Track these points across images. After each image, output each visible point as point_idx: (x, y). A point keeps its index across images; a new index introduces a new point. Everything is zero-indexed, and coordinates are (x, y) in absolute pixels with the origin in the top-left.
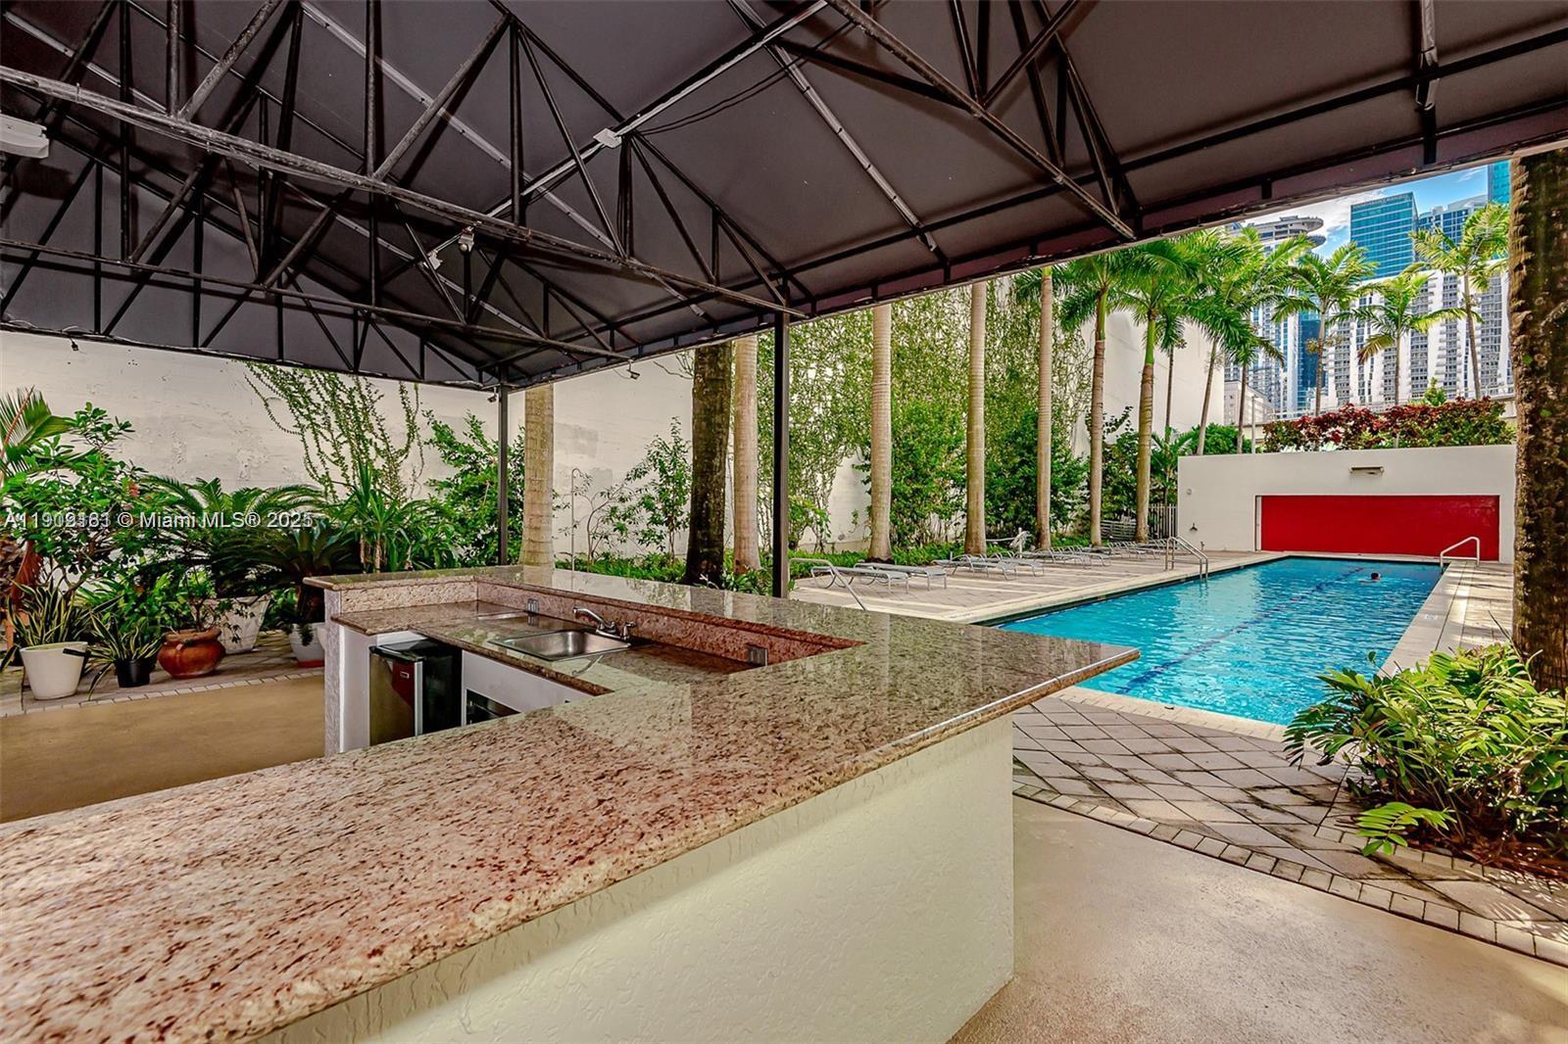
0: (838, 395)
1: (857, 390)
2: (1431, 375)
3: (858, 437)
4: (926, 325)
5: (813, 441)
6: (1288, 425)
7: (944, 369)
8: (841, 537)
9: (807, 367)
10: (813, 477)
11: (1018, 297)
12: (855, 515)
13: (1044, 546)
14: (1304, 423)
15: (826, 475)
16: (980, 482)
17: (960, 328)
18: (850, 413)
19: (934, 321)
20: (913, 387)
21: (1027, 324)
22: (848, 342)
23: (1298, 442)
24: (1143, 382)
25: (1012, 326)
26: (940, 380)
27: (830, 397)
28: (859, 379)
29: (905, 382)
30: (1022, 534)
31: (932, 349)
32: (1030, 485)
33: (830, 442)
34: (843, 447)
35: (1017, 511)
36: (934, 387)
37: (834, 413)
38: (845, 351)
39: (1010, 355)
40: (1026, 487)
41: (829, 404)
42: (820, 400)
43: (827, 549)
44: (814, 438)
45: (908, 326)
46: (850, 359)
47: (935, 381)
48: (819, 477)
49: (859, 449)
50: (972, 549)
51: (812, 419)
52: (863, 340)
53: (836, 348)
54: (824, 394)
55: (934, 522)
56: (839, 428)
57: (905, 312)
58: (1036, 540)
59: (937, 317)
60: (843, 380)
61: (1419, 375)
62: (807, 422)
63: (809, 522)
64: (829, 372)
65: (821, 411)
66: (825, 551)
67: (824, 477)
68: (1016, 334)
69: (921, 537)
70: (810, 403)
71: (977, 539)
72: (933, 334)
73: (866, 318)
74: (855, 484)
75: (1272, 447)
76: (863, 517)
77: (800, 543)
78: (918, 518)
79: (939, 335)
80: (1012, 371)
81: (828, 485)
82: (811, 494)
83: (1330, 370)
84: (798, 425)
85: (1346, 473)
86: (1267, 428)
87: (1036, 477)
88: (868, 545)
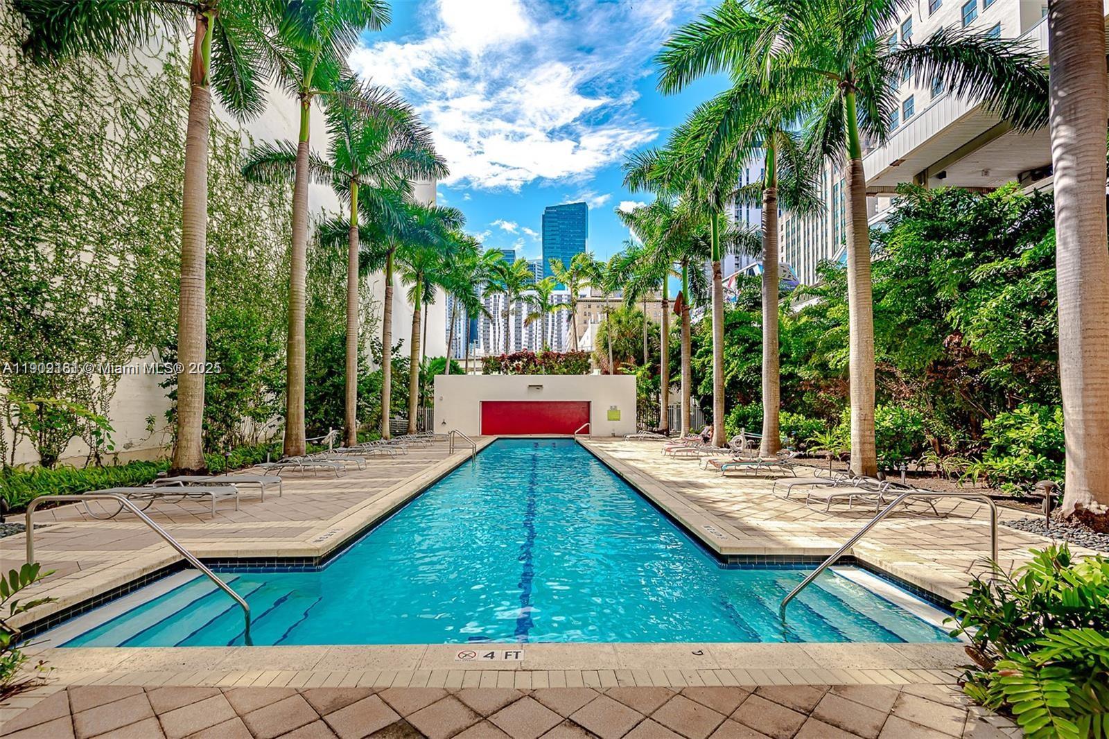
0: (127, 289)
1: (154, 288)
2: (523, 343)
3: (154, 337)
4: (238, 241)
5: (86, 336)
6: (495, 359)
7: (256, 286)
8: (128, 446)
9: (79, 248)
10: (85, 378)
11: (322, 242)
12: (151, 421)
13: (351, 441)
14: (503, 358)
15: (107, 377)
16: (300, 388)
17: (272, 252)
18: (144, 310)
19: (246, 239)
20: (223, 296)
21: (329, 265)
22: (141, 233)
23: (499, 369)
24: (414, 322)
25: (318, 263)
26: (252, 295)
27: (115, 289)
28: (156, 277)
29: (215, 289)
30: (333, 433)
31: (244, 265)
32: (340, 392)
33: (114, 339)
34: (133, 346)
35: (326, 413)
36: (246, 300)
37: (120, 307)
38: (138, 242)
39: (316, 286)
40: (335, 394)
41: (113, 296)
42: (99, 289)
43: (107, 460)
44: (88, 332)
45: (217, 236)
46: (145, 252)
47: (246, 294)
48: (96, 379)
49: (155, 350)
50: (292, 449)
51: (86, 310)
52: (162, 237)
53: (126, 236)
54: (106, 284)
55: (246, 427)
56: (127, 325)
57: (215, 223)
58: (344, 438)
59: (249, 237)
60: (135, 273)
61: (518, 343)
62: (77, 312)
63: (77, 431)
64: (114, 260)
65: (100, 303)
66: (104, 463)
67: (103, 379)
68: (320, 270)
69: (230, 440)
70: (84, 290)
71: (297, 440)
72: (245, 251)
73: (167, 215)
74: (149, 388)
75: (486, 371)
76: (161, 422)
77: (61, 456)
78: (228, 422)
79: (251, 254)
80: (317, 300)
81: (110, 388)
82: (84, 398)
83: (481, 334)
84: (61, 314)
85: (526, 388)
86: (483, 360)
87: (345, 386)
88: (169, 453)
